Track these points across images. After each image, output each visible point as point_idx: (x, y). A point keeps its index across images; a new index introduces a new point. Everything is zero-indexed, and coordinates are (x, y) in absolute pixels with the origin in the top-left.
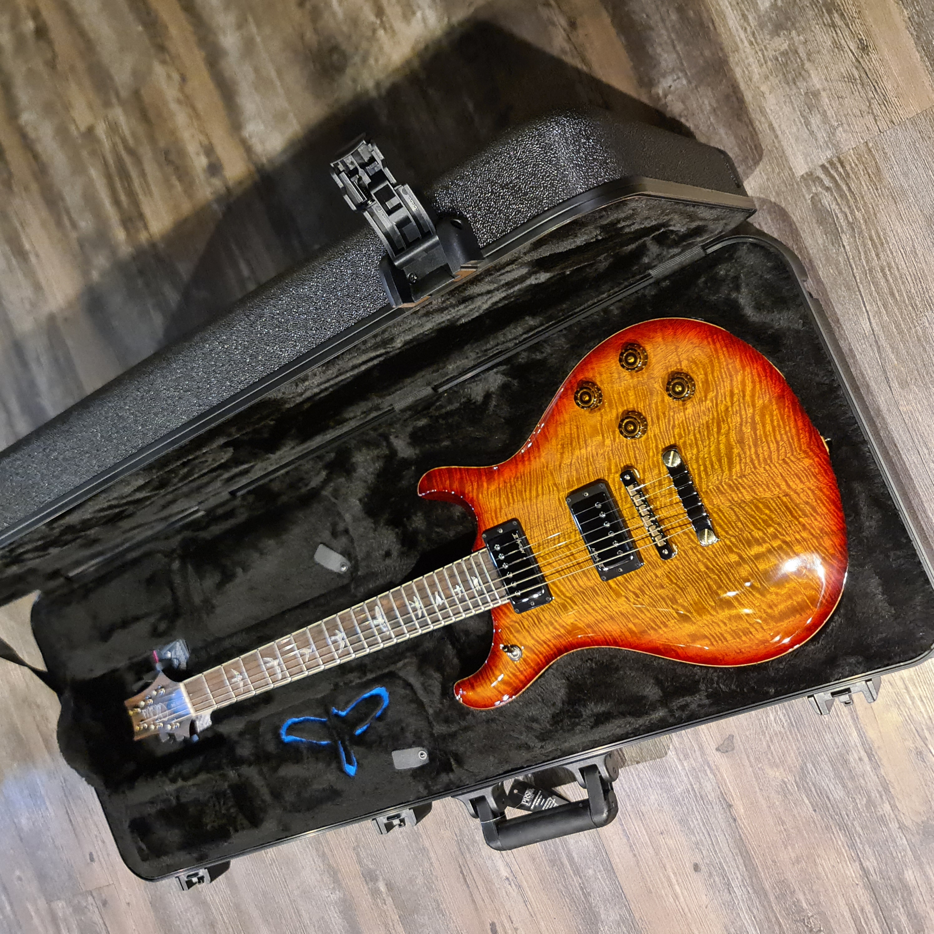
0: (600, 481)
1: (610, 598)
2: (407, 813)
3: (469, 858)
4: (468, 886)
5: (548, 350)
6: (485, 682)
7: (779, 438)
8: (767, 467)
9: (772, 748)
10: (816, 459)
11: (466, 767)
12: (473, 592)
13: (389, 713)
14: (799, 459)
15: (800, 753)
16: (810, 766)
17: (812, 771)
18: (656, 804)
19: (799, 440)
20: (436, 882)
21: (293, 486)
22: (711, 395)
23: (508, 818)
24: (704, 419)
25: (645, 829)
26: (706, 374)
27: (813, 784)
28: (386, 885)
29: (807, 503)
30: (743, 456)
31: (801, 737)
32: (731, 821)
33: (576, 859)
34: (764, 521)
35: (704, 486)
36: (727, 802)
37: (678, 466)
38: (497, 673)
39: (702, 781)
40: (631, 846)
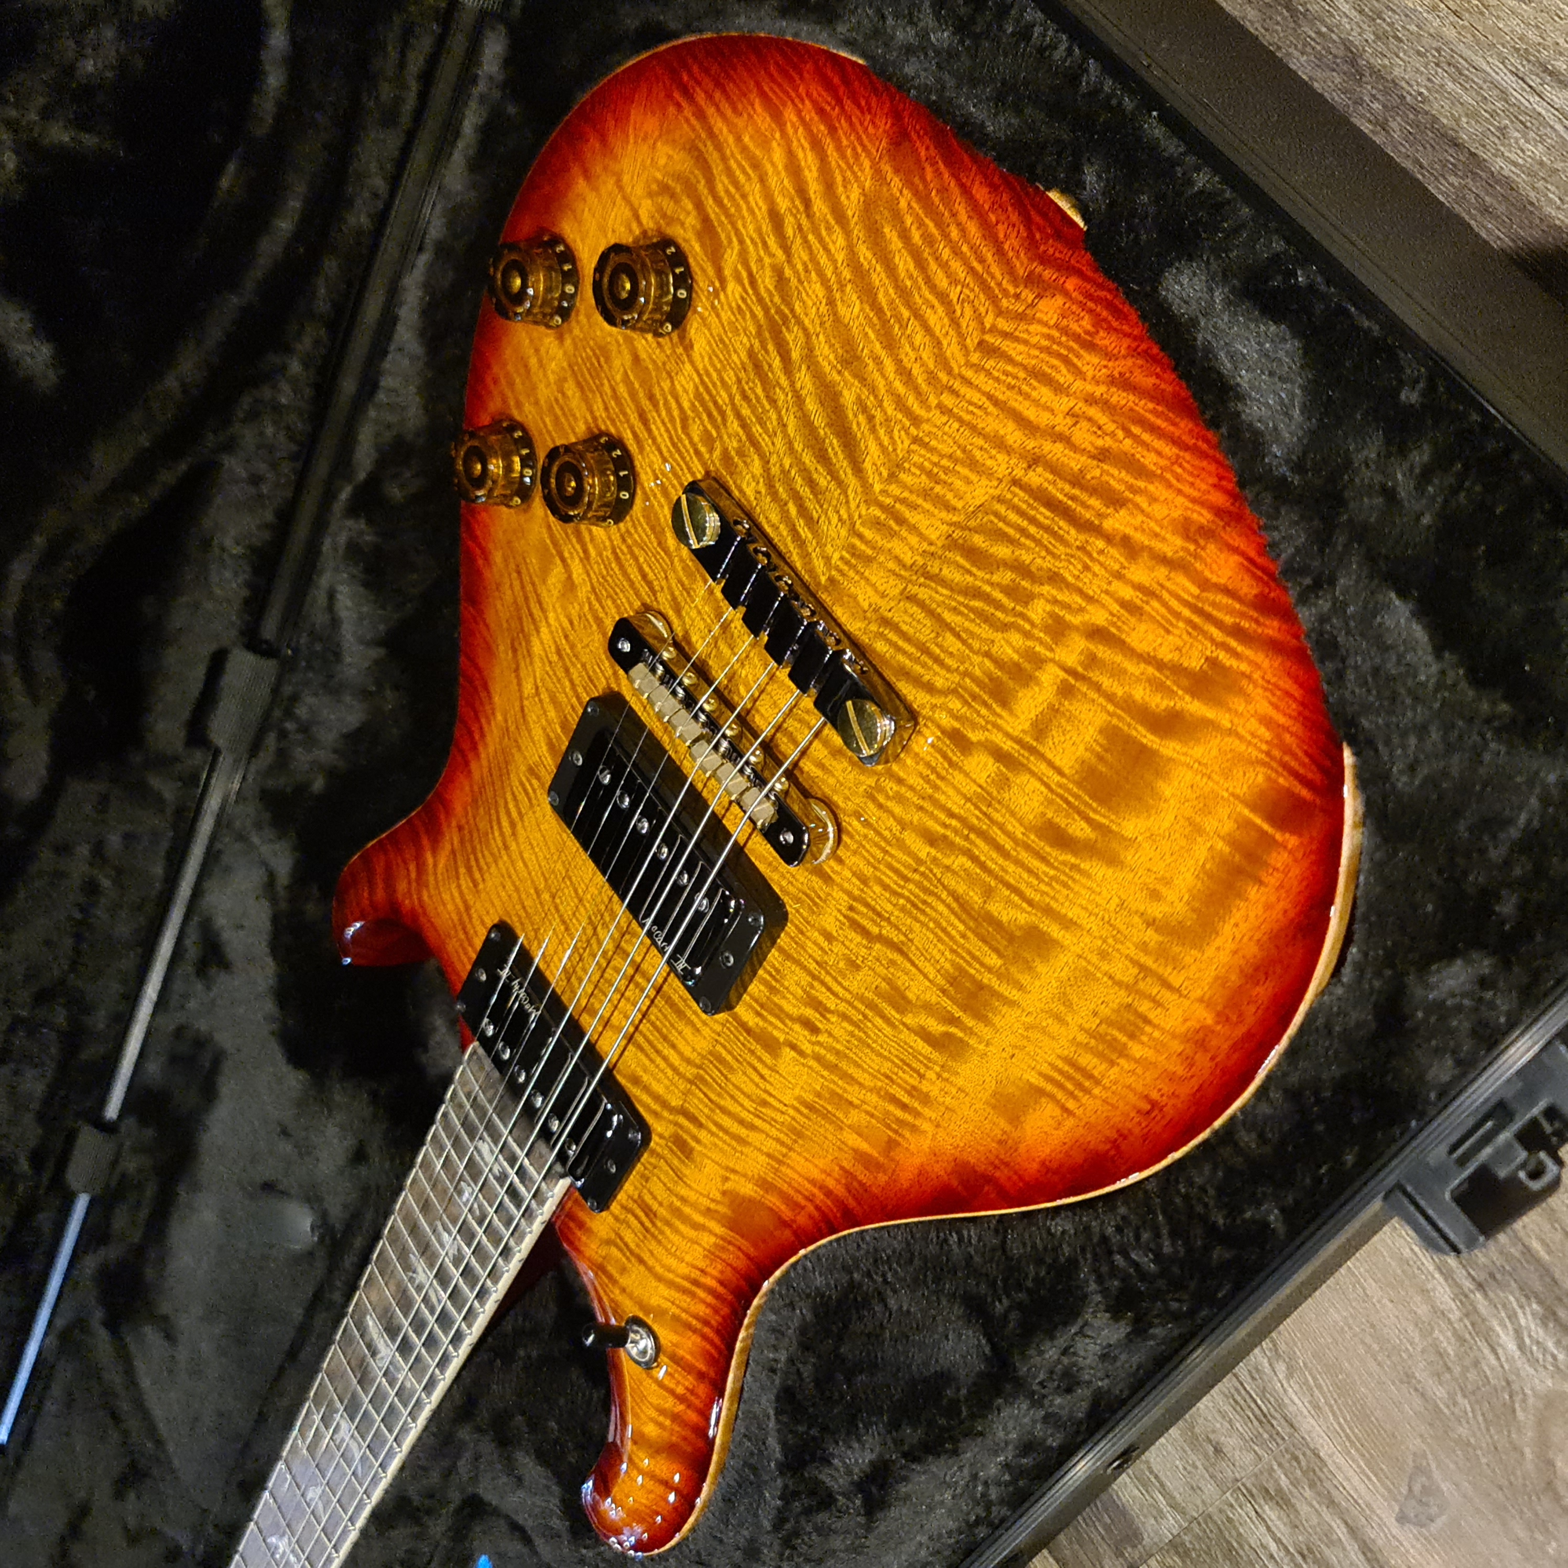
7: (942, 281)
8: (948, 400)
10: (1071, 284)
14: (1021, 317)
19: (1000, 252)
22: (731, 258)
24: (741, 344)
26: (699, 206)
29: (1102, 455)
30: (871, 402)
34: (1011, 591)
35: (819, 565)
37: (718, 536)
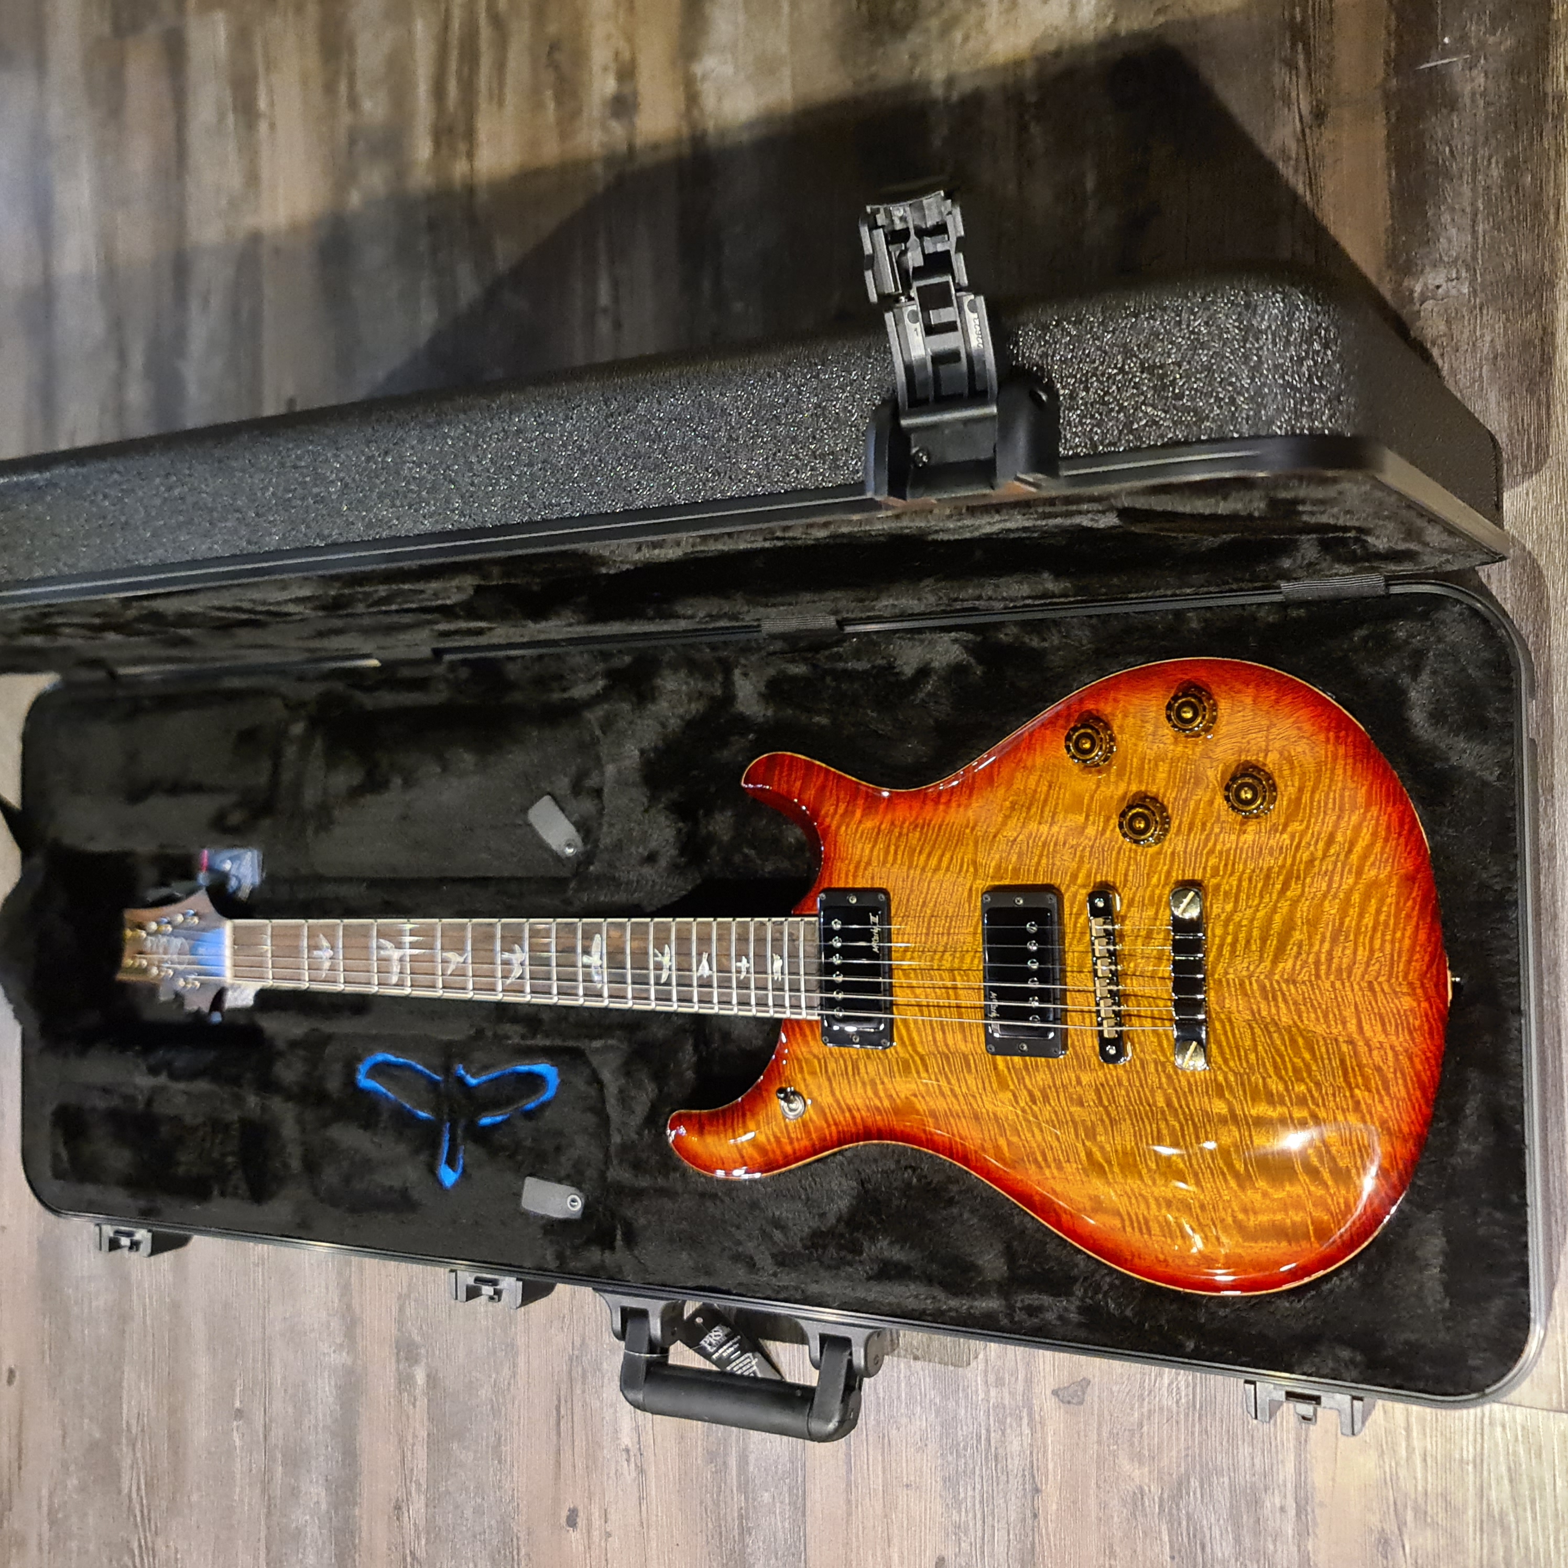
0: (1050, 888)
1: (987, 1084)
2: (510, 1285)
3: (579, 1392)
4: (559, 1434)
5: (1055, 639)
6: (726, 1131)
7: (1377, 944)
8: (1338, 985)
9: (1145, 1428)
10: (1425, 1005)
11: (636, 1252)
12: (766, 979)
13: (547, 1113)
14: (1395, 992)
15: (1187, 1455)
16: (1194, 1483)
17: (1195, 1494)
18: (918, 1437)
19: (1409, 962)
20: (509, 1406)
21: (542, 682)
22: (1295, 826)
23: (671, 1362)
24: (1268, 861)
25: (884, 1467)
26: (1301, 790)
27: (1188, 1513)
28: (428, 1376)
29: (1379, 1069)
30: (1306, 948)
31: (1200, 1432)
32: (1029, 1514)
33: (751, 1469)
34: (1296, 1070)
35: (1220, 969)
36: (1034, 1481)
37: (1191, 920)
38: (751, 1124)
39: (1008, 1431)
40: (849, 1484)
